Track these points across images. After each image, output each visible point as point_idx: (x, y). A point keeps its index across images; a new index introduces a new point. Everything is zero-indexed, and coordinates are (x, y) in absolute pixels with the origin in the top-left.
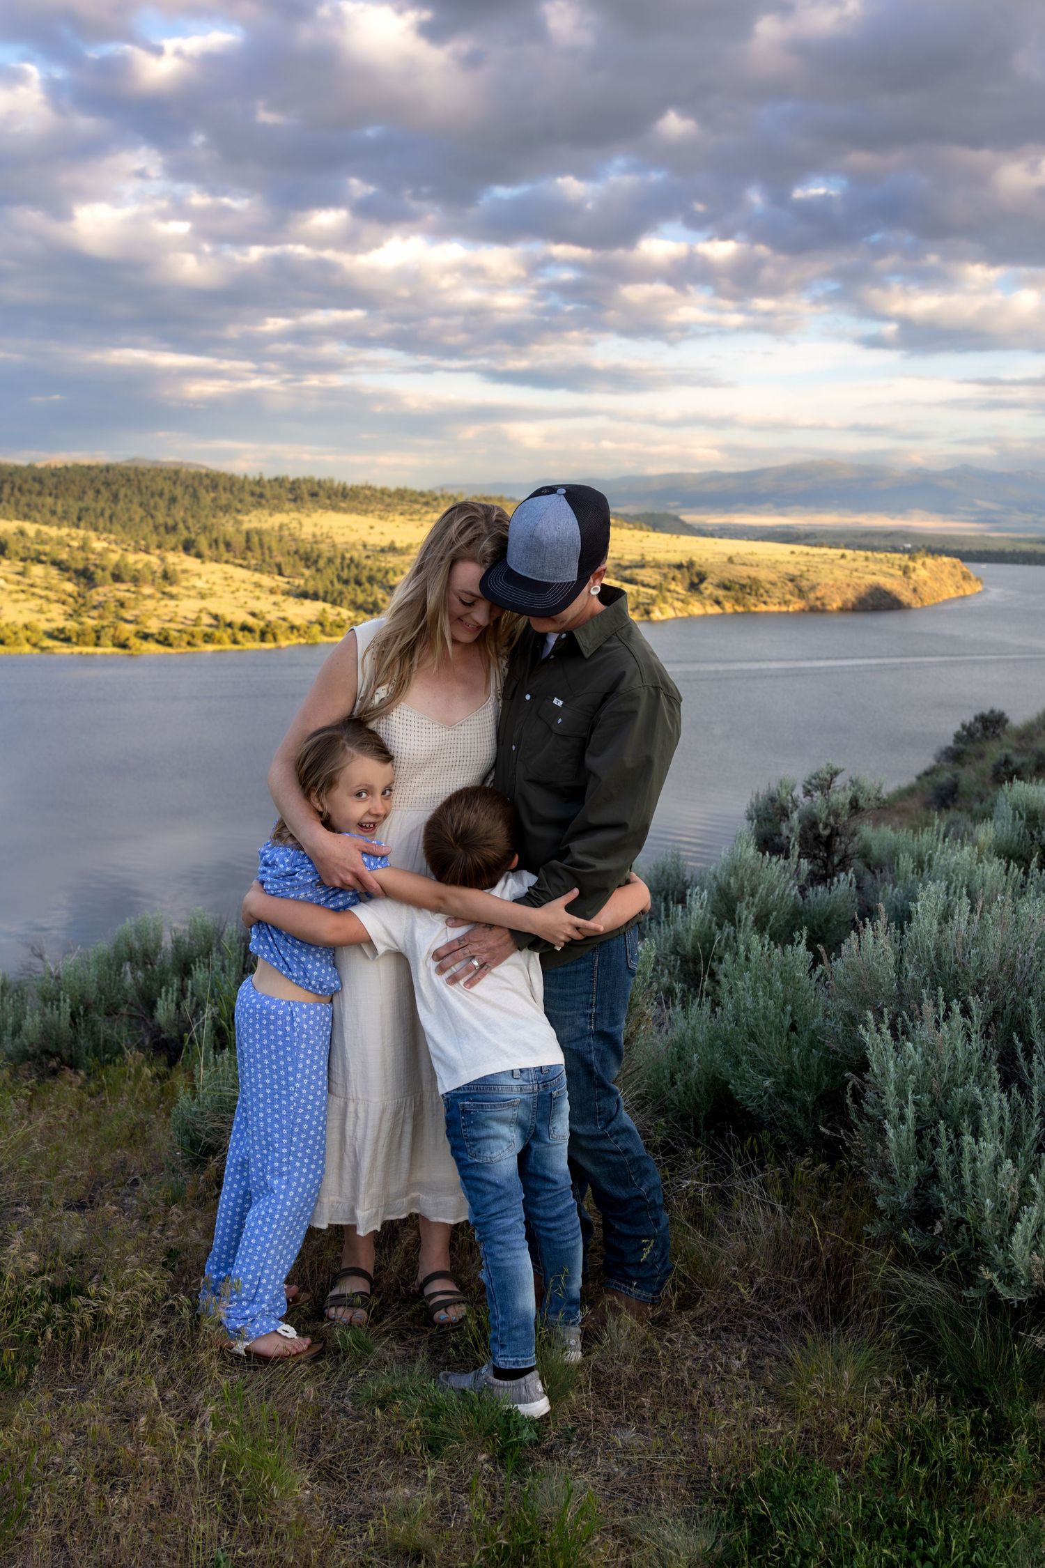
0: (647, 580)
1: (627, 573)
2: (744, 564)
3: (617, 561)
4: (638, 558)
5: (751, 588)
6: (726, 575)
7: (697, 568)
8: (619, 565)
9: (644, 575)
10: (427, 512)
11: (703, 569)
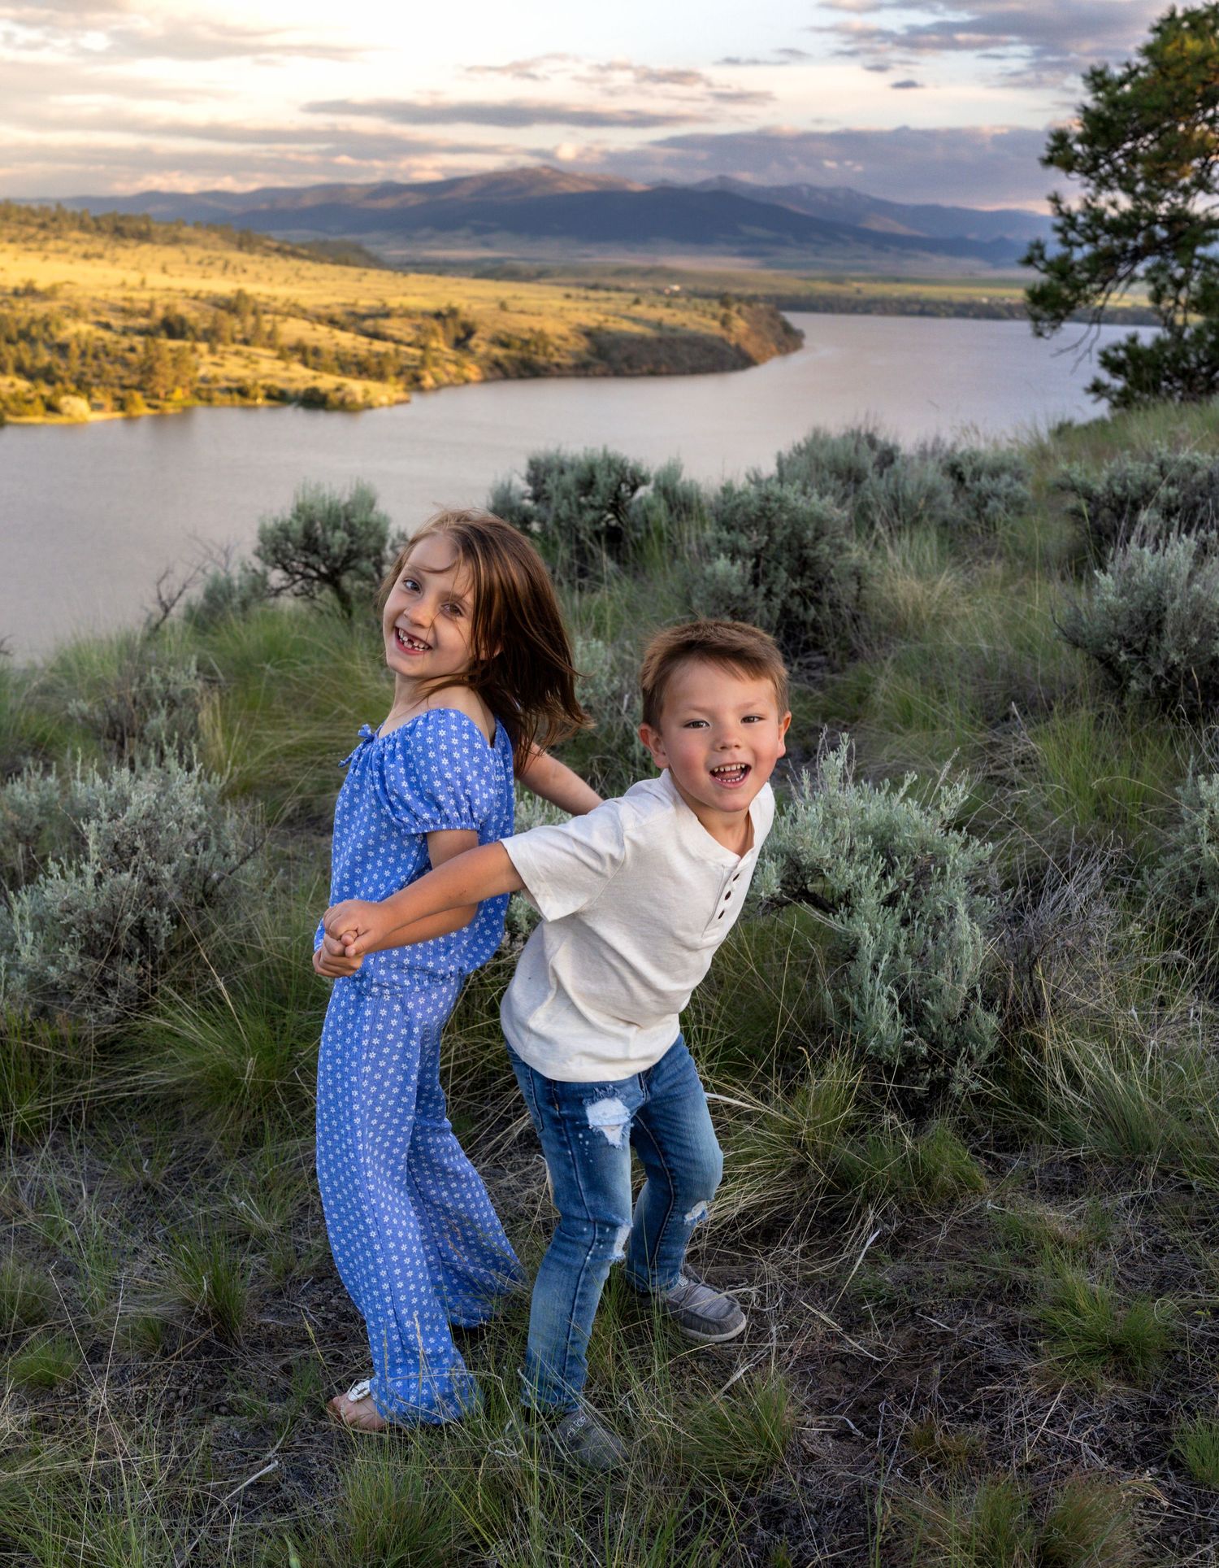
0: (397, 334)
1: (369, 324)
2: (522, 312)
3: (349, 309)
4: (377, 304)
5: (536, 345)
6: (500, 326)
7: (462, 318)
8: (353, 314)
9: (392, 326)
10: (46, 239)
11: (470, 319)
